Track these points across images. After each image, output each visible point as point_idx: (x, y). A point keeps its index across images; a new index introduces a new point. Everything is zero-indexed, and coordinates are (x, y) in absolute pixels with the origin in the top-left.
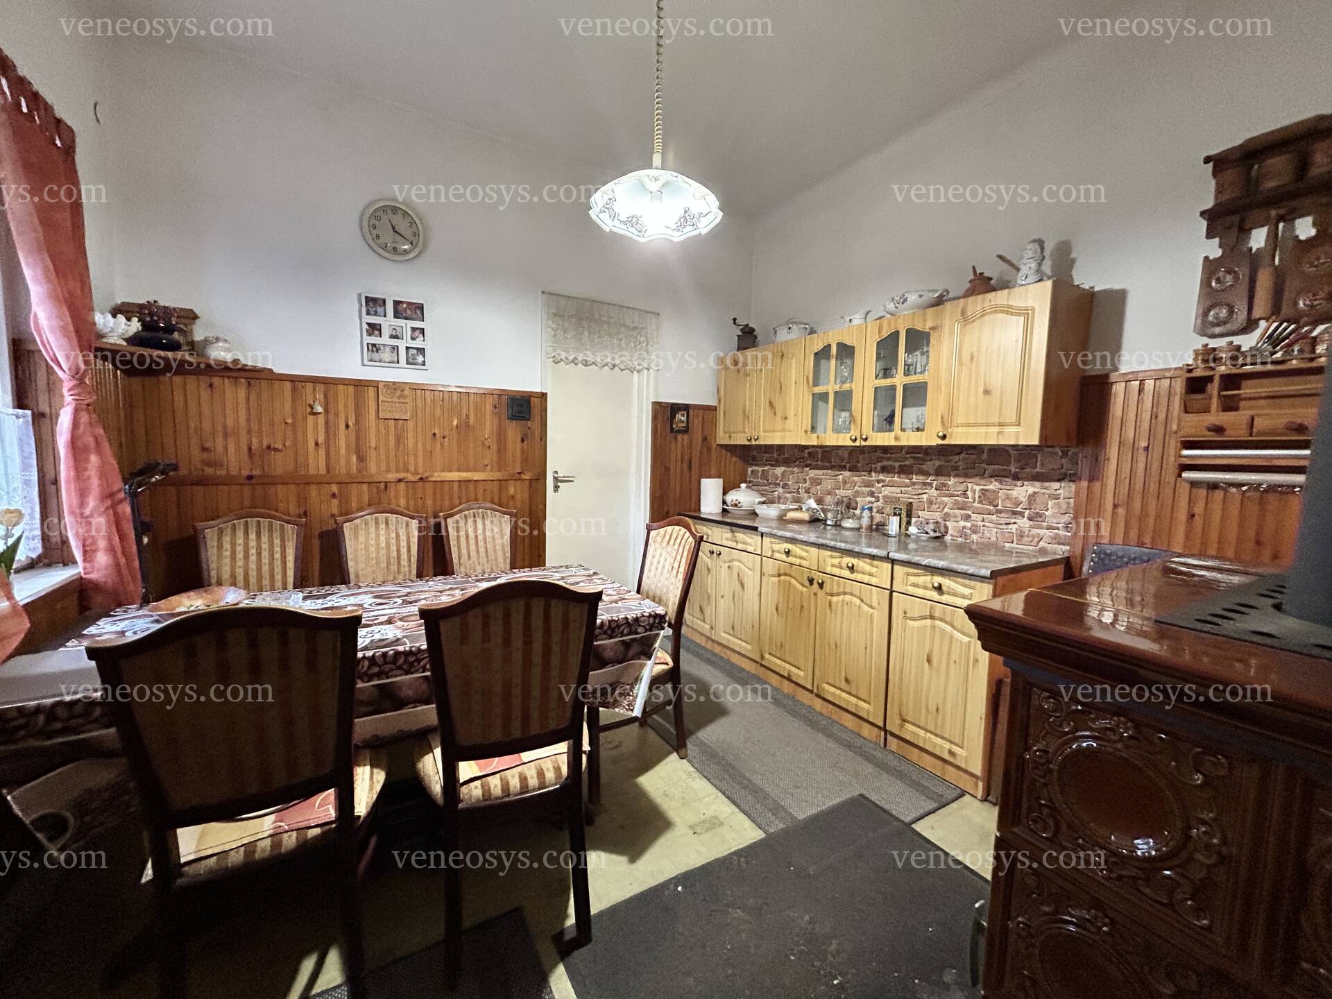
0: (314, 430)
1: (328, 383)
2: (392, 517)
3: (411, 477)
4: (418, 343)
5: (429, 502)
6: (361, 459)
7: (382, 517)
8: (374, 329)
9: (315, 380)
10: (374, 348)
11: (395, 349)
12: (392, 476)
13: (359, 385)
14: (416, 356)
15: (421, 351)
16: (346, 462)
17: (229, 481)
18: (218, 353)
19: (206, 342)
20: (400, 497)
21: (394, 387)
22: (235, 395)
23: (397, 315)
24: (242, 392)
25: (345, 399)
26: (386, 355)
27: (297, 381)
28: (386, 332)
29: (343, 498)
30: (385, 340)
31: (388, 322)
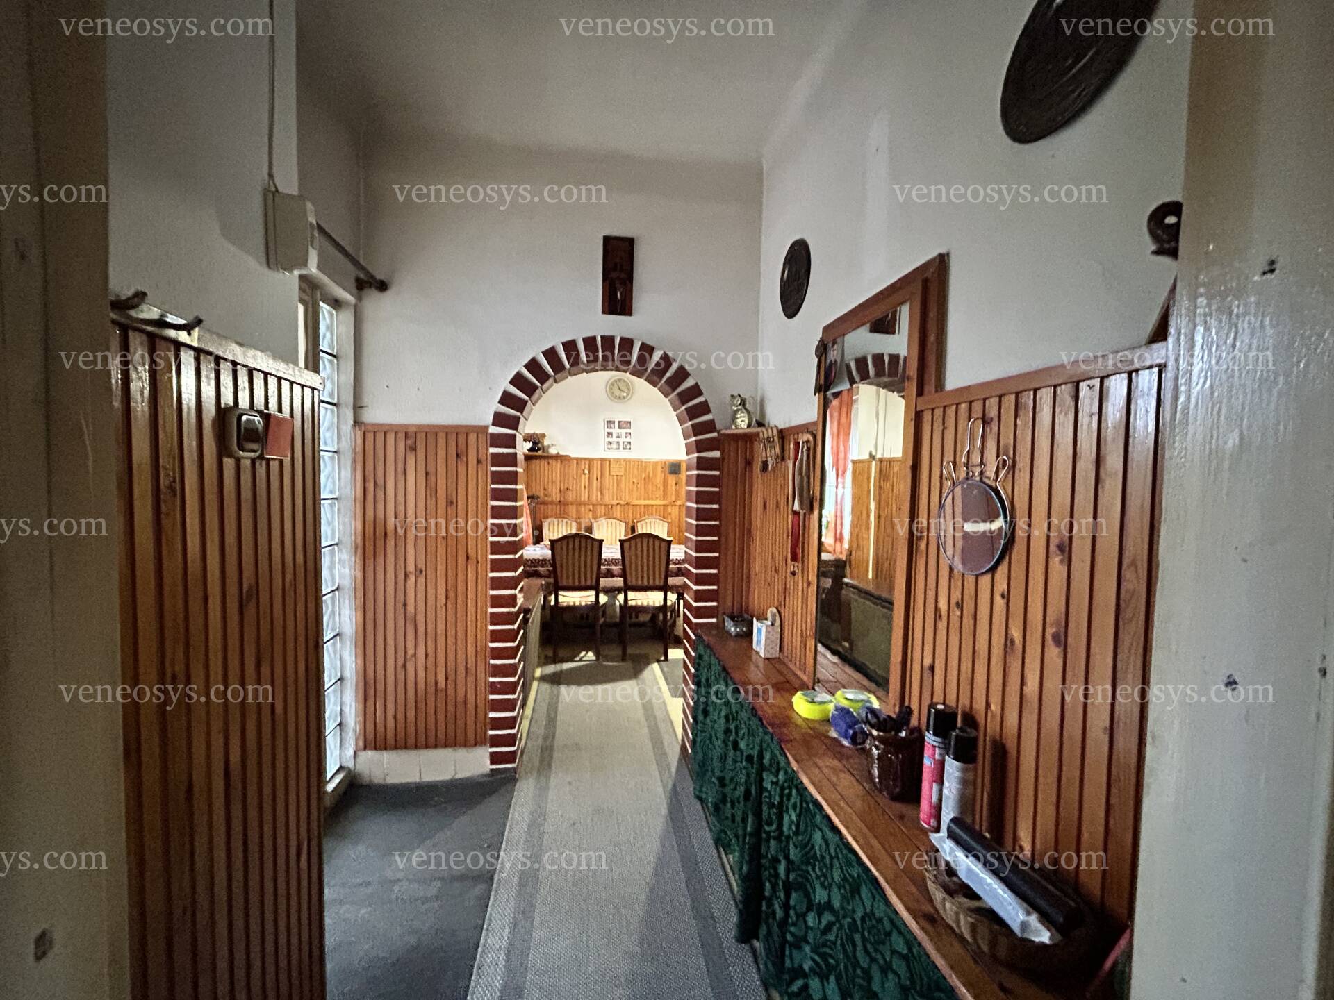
0: (584, 480)
1: (590, 460)
2: (614, 521)
3: (622, 503)
4: (628, 440)
5: (630, 515)
6: (602, 494)
7: (609, 521)
8: (609, 434)
9: (585, 459)
10: (610, 443)
11: (618, 442)
12: (615, 502)
13: (603, 460)
14: (627, 446)
15: (630, 443)
16: (596, 496)
17: (552, 503)
18: (553, 451)
19: (549, 446)
20: (617, 512)
21: (617, 461)
22: (557, 466)
23: (619, 428)
24: (559, 465)
25: (597, 465)
26: (614, 446)
27: (578, 460)
28: (614, 435)
29: (594, 512)
30: (614, 439)
31: (615, 431)
